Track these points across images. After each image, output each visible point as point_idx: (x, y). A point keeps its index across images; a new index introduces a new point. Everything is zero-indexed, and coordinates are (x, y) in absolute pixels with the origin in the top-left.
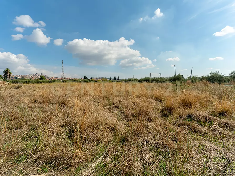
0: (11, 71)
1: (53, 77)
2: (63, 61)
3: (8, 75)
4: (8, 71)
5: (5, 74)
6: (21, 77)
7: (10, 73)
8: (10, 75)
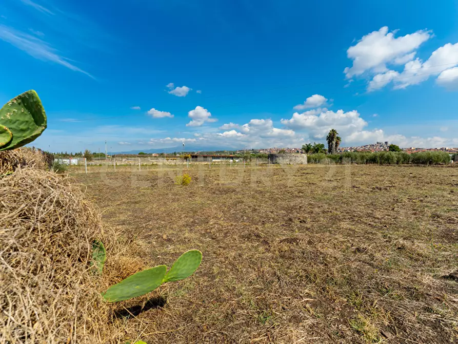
0: (339, 133)
1: (411, 148)
3: (334, 142)
4: (334, 135)
5: (329, 143)
7: (338, 138)
8: (337, 143)
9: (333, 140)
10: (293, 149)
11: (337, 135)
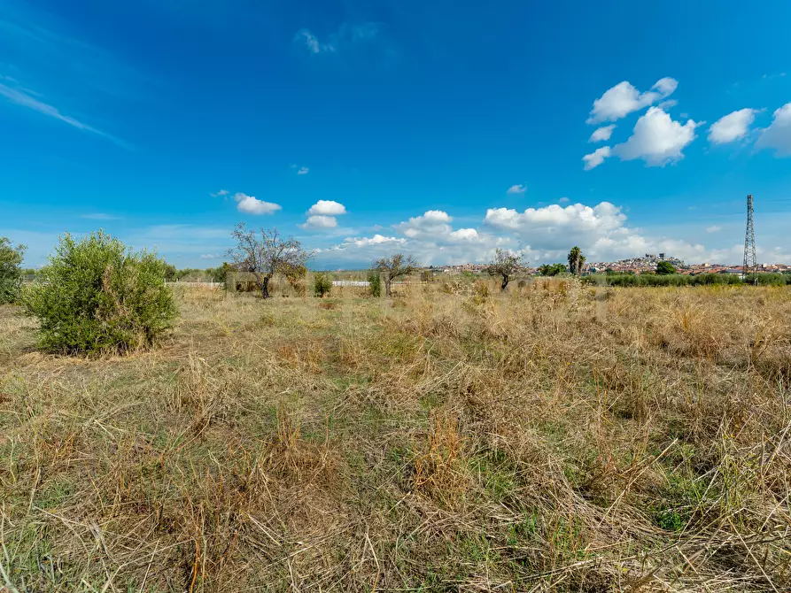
0: (583, 252)
1: (703, 265)
2: (753, 197)
3: (577, 263)
4: (577, 253)
6: (604, 268)
7: (581, 258)
8: (580, 263)
9: (576, 259)
11: (579, 254)
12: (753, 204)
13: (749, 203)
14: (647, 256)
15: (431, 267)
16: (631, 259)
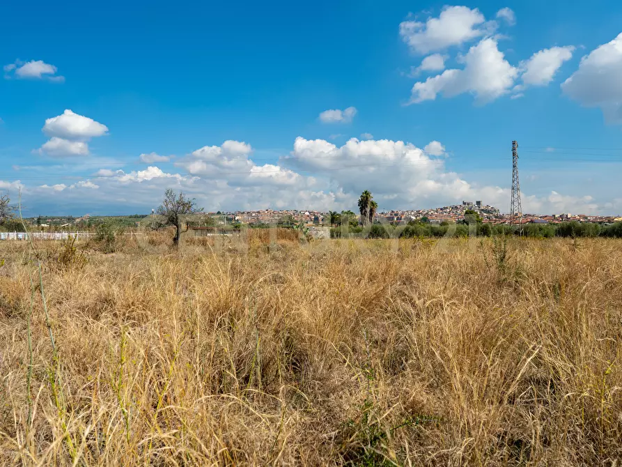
0: (374, 198)
2: (517, 141)
3: (368, 210)
4: (367, 198)
5: (361, 210)
6: (421, 216)
7: (372, 203)
8: (372, 210)
9: (367, 206)
10: (307, 213)
11: (370, 200)
12: (517, 151)
13: (514, 149)
14: (464, 203)
15: (219, 213)
16: (448, 206)
